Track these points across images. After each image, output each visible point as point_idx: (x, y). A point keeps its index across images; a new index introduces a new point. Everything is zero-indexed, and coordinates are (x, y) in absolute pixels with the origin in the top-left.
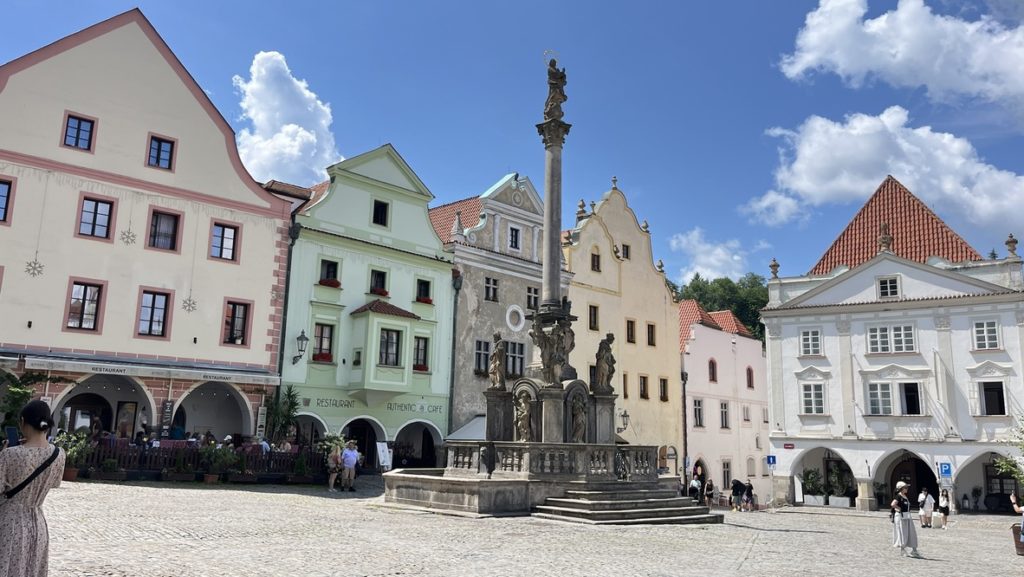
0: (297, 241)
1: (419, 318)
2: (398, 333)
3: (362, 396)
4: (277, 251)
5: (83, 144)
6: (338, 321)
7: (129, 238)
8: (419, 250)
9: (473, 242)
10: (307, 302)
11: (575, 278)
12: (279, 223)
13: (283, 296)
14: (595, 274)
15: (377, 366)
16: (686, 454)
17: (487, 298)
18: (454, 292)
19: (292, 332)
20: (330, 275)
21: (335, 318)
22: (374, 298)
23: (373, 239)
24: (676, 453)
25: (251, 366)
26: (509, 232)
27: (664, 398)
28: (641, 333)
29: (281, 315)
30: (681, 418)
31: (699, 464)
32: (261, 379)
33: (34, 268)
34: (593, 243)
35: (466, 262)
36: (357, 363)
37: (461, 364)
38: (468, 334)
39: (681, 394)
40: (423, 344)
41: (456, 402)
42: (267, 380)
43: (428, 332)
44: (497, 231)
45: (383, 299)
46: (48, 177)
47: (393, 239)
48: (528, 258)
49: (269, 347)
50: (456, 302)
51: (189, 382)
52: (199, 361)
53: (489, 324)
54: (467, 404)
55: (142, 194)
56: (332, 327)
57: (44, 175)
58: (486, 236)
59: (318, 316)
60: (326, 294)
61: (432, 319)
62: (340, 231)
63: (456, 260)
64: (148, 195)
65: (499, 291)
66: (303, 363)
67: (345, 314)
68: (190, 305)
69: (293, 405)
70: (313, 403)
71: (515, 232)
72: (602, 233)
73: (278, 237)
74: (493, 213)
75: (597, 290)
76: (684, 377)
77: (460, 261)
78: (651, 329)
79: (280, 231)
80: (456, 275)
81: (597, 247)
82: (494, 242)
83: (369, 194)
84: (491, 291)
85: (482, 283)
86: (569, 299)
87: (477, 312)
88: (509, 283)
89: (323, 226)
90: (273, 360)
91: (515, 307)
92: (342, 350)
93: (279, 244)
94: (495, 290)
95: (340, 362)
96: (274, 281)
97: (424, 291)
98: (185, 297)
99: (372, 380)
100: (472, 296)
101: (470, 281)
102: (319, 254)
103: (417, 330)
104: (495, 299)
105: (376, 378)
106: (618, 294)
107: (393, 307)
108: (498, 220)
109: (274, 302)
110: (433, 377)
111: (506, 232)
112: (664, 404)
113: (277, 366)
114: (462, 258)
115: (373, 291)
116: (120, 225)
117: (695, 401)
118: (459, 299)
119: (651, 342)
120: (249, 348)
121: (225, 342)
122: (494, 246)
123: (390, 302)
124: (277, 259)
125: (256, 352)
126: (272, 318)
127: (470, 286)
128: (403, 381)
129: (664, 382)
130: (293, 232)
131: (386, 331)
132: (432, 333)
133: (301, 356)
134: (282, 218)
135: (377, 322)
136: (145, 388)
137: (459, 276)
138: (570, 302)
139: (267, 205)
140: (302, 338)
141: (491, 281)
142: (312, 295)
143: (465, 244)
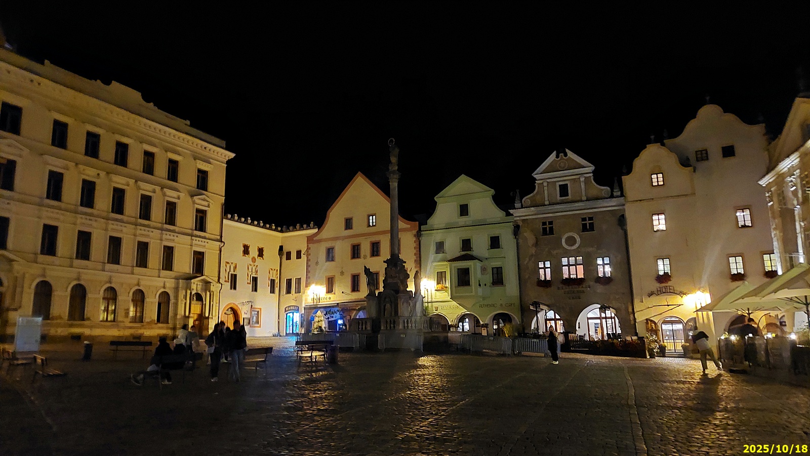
0: (422, 237)
2: (468, 269)
4: (415, 245)
5: (350, 227)
7: (365, 255)
8: (489, 221)
9: (528, 205)
10: (431, 264)
12: (415, 232)
13: (419, 263)
14: (657, 189)
15: (456, 287)
17: (544, 235)
18: (515, 237)
20: (440, 248)
21: (445, 268)
22: (463, 253)
23: (461, 224)
26: (558, 189)
33: (342, 274)
34: (653, 165)
35: (524, 218)
37: (527, 277)
38: (530, 260)
44: (546, 192)
45: (469, 253)
47: (471, 221)
48: (579, 199)
50: (517, 243)
53: (547, 249)
55: (368, 238)
56: (445, 272)
57: (341, 242)
58: (538, 198)
59: (437, 269)
60: (439, 257)
61: (502, 255)
62: (443, 226)
63: (516, 219)
65: (554, 227)
66: (432, 291)
71: (563, 187)
73: (414, 239)
74: (541, 182)
75: (662, 200)
77: (518, 218)
80: (516, 227)
81: (658, 167)
82: (544, 198)
83: (456, 203)
84: (548, 229)
85: (539, 226)
87: (536, 244)
88: (563, 220)
89: (435, 227)
91: (571, 234)
96: (415, 258)
99: (454, 294)
100: (529, 236)
101: (527, 227)
102: (434, 241)
104: (552, 233)
105: (456, 293)
106: (691, 195)
108: (546, 185)
109: (416, 267)
110: (507, 287)
111: (555, 189)
115: (464, 249)
116: (362, 252)
118: (520, 241)
122: (544, 202)
123: (473, 253)
127: (528, 231)
128: (472, 293)
132: (503, 264)
134: (416, 229)
135: (453, 267)
137: (519, 228)
138: (627, 218)
139: (409, 226)
141: (548, 224)
142: (433, 260)
143: (519, 208)
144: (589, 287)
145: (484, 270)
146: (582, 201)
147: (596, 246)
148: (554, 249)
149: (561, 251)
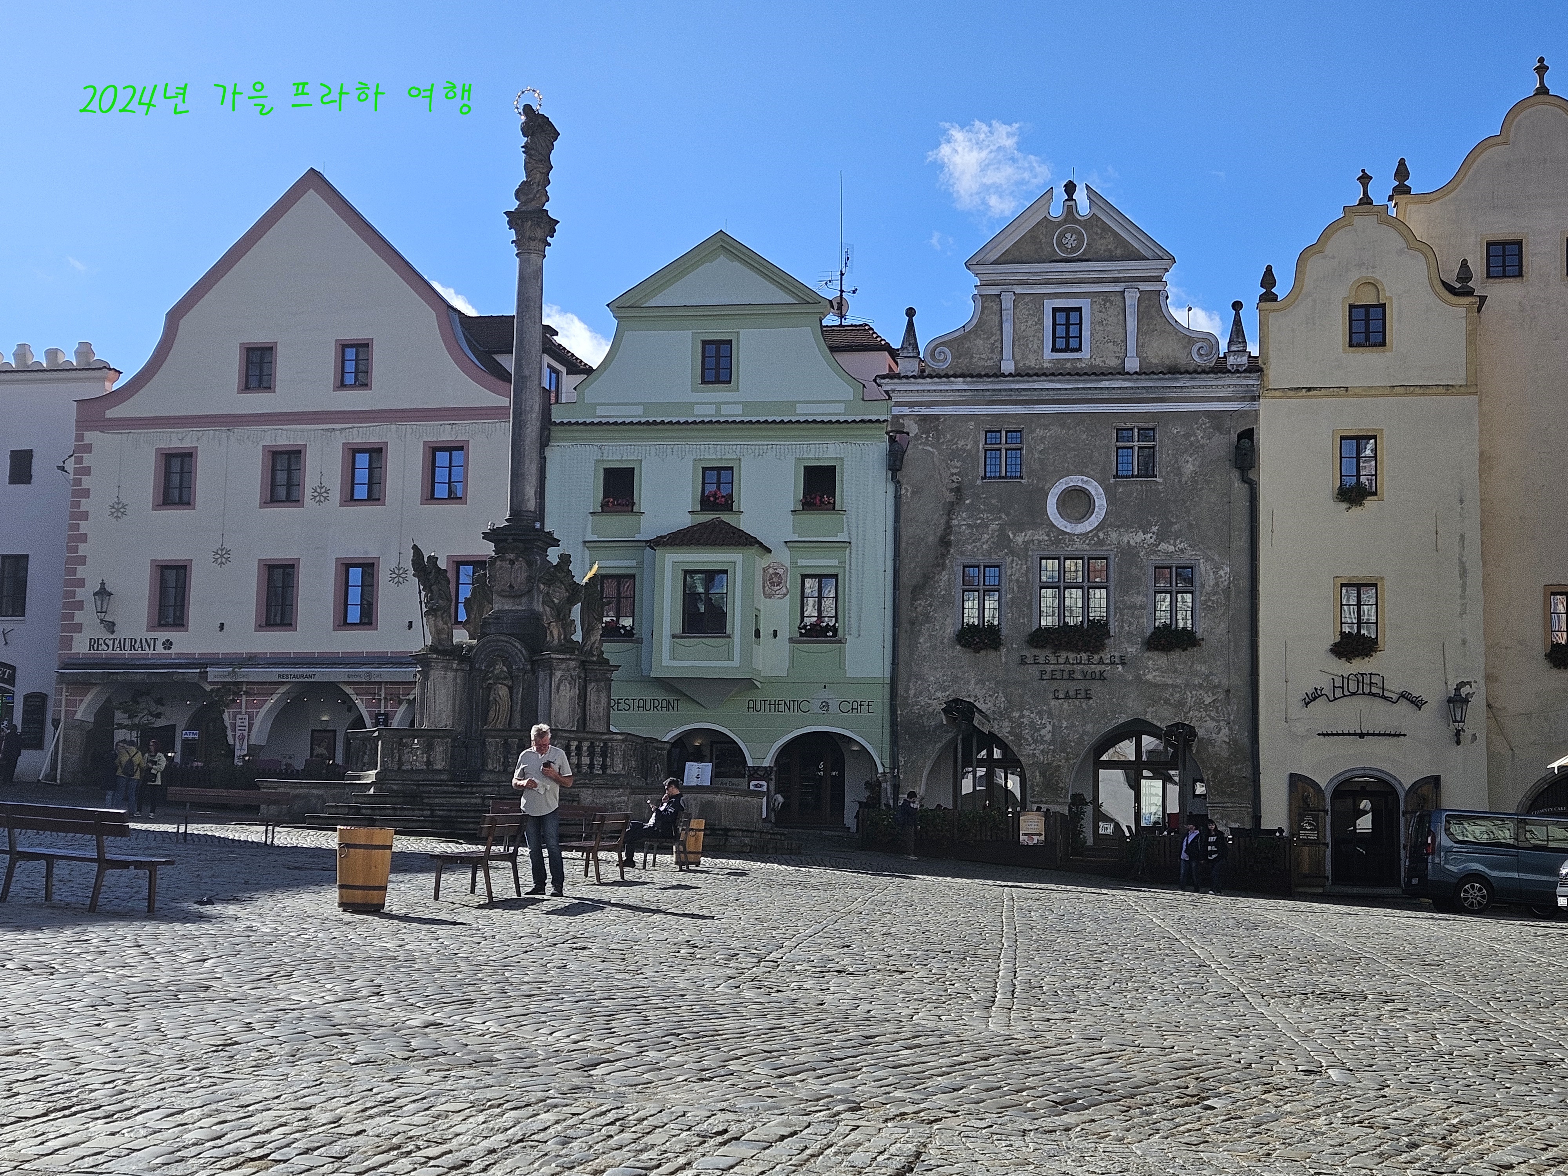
0: (553, 449)
6: (639, 567)
8: (803, 412)
9: (943, 367)
10: (581, 545)
11: (1279, 382)
14: (1364, 357)
15: (675, 636)
18: (891, 476)
20: (619, 489)
21: (633, 563)
22: (708, 517)
26: (1047, 320)
34: (1355, 275)
35: (925, 411)
43: (835, 562)
44: (1007, 328)
45: (726, 517)
46: (228, 438)
47: (744, 404)
48: (1113, 362)
50: (897, 498)
53: (994, 526)
55: (333, 430)
56: (634, 578)
57: (224, 436)
58: (981, 344)
59: (601, 563)
60: (614, 527)
61: (842, 537)
62: (636, 414)
63: (896, 411)
64: (341, 430)
65: (1023, 453)
68: (400, 575)
71: (1066, 315)
72: (1395, 240)
74: (995, 291)
75: (1373, 393)
77: (906, 411)
80: (896, 440)
81: (1370, 285)
82: (998, 353)
83: (690, 333)
85: (974, 443)
88: (1055, 430)
89: (603, 413)
91: (1075, 481)
95: (646, 635)
97: (819, 487)
98: (394, 565)
99: (666, 661)
102: (597, 461)
103: (805, 563)
105: (677, 657)
108: (1010, 304)
110: (851, 645)
111: (1040, 321)
114: (911, 404)
115: (703, 505)
116: (310, 481)
118: (906, 488)
122: (999, 363)
123: (744, 519)
128: (730, 659)
132: (842, 564)
136: (354, 697)
142: (589, 529)
143: (922, 375)
144: (1123, 664)
145: (773, 580)
146: (1121, 372)
147: (1155, 529)
148: (1020, 527)
149: (1041, 536)
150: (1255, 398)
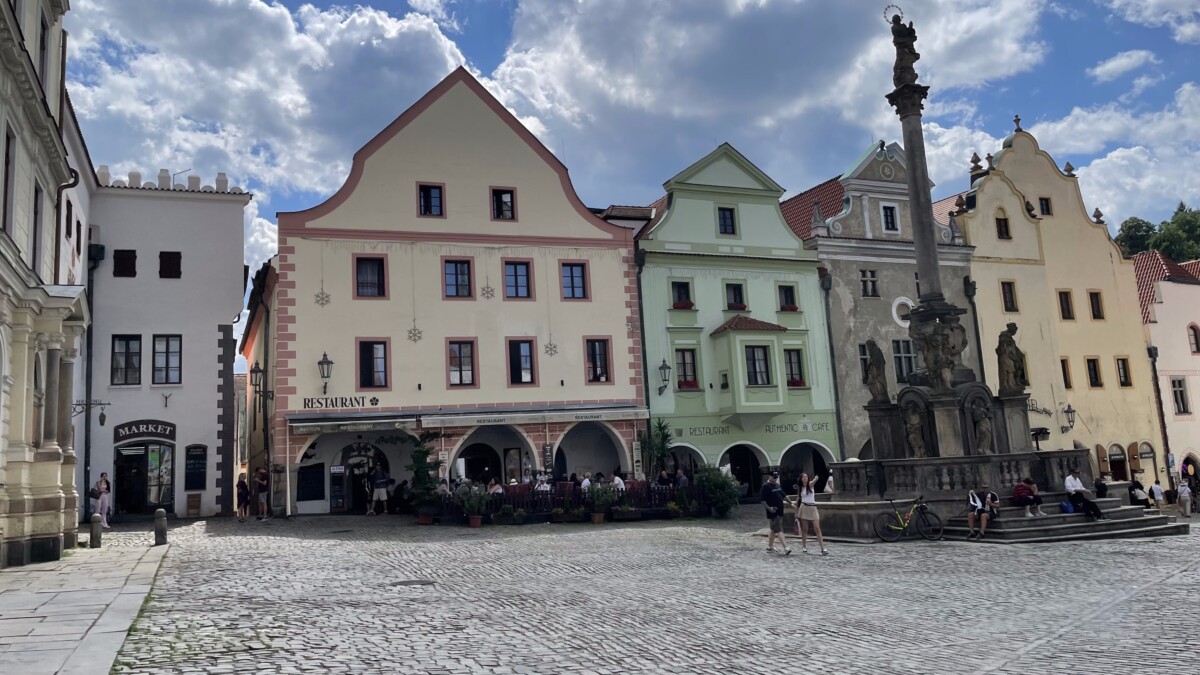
0: (644, 268)
1: (785, 330)
2: (765, 349)
3: (736, 421)
4: (626, 282)
5: (435, 210)
6: (699, 343)
7: (488, 293)
9: (838, 233)
10: (664, 330)
11: (976, 253)
12: (624, 252)
13: (638, 326)
14: (1004, 244)
15: (747, 387)
16: (1167, 450)
17: (865, 293)
18: (824, 294)
19: (653, 362)
20: (682, 295)
21: (694, 342)
22: (733, 314)
23: (724, 251)
24: (1152, 451)
25: (618, 402)
26: (882, 212)
27: (1126, 382)
28: (1081, 306)
29: (640, 346)
30: (1154, 407)
31: (1189, 460)
32: (629, 414)
33: (415, 335)
34: (997, 204)
36: (725, 386)
37: (844, 373)
38: (847, 339)
39: (1150, 375)
40: (795, 357)
41: (844, 415)
42: (636, 414)
43: (800, 342)
44: (866, 214)
45: (742, 314)
46: (412, 249)
47: (745, 247)
49: (633, 381)
51: (562, 425)
52: (569, 403)
54: (857, 418)
55: (494, 248)
56: (693, 351)
57: (409, 247)
58: (853, 222)
59: (677, 342)
60: (682, 319)
61: (802, 327)
62: (686, 249)
63: (822, 256)
64: (499, 249)
65: (878, 283)
66: (670, 392)
67: (704, 337)
68: (551, 349)
69: (666, 437)
70: (686, 432)
71: (889, 211)
72: (1007, 189)
73: (625, 267)
74: (858, 194)
75: (1009, 262)
76: (1152, 353)
78: (1095, 298)
79: (626, 260)
80: (823, 273)
81: (1001, 209)
82: (864, 227)
83: (711, 203)
84: (870, 285)
85: (857, 276)
86: (973, 279)
87: (854, 312)
89: (670, 248)
90: (638, 393)
91: (902, 299)
92: (707, 374)
93: (627, 274)
94: (874, 283)
95: (707, 387)
96: (628, 312)
97: (788, 299)
98: (547, 342)
99: (744, 403)
100: (845, 295)
101: (841, 277)
102: (669, 277)
103: (785, 342)
104: (875, 293)
105: (747, 400)
106: (1040, 262)
107: (754, 321)
108: (865, 202)
109: (631, 335)
110: (814, 391)
111: (879, 213)
112: (1127, 390)
113: (644, 398)
114: (827, 253)
115: (731, 307)
116: (479, 283)
117: (1174, 382)
118: (831, 300)
119: (1097, 313)
120: (614, 384)
121: (590, 381)
122: (865, 233)
123: (752, 316)
124: (627, 290)
125: (622, 387)
126: (631, 350)
127: (842, 284)
128: (778, 400)
129: (1124, 364)
130: (639, 259)
131: (750, 350)
132: (804, 344)
133: (666, 386)
134: (626, 246)
135: (739, 341)
136: (525, 435)
137: (827, 274)
138: (974, 283)
139: (609, 236)
140: (664, 367)
141: (869, 274)
142: (668, 321)
143: (829, 237)
148: (882, 325)
149: (892, 329)
150: (968, 261)
